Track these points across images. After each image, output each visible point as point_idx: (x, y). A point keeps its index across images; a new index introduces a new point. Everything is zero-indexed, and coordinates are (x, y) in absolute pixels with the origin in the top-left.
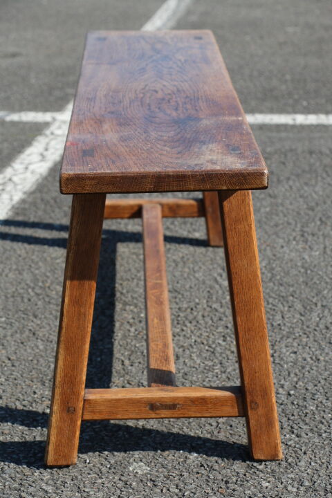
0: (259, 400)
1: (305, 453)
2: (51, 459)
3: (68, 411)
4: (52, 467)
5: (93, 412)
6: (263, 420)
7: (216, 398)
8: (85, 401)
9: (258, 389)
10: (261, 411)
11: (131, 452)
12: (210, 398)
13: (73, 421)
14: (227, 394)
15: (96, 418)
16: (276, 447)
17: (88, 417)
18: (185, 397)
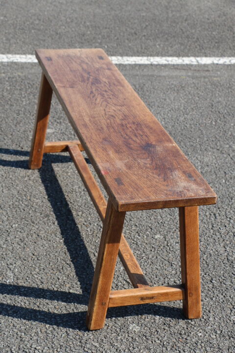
0: (193, 292)
1: (209, 312)
2: (92, 327)
3: (102, 304)
4: (92, 331)
5: (114, 304)
6: (195, 301)
7: (173, 292)
8: (110, 298)
9: (193, 287)
10: (194, 297)
11: (126, 317)
12: (170, 293)
13: (104, 309)
14: (178, 290)
15: (115, 306)
16: (199, 312)
17: (111, 306)
18: (158, 293)
